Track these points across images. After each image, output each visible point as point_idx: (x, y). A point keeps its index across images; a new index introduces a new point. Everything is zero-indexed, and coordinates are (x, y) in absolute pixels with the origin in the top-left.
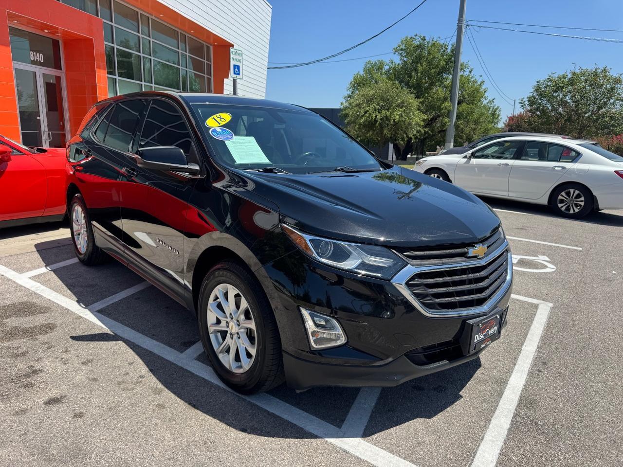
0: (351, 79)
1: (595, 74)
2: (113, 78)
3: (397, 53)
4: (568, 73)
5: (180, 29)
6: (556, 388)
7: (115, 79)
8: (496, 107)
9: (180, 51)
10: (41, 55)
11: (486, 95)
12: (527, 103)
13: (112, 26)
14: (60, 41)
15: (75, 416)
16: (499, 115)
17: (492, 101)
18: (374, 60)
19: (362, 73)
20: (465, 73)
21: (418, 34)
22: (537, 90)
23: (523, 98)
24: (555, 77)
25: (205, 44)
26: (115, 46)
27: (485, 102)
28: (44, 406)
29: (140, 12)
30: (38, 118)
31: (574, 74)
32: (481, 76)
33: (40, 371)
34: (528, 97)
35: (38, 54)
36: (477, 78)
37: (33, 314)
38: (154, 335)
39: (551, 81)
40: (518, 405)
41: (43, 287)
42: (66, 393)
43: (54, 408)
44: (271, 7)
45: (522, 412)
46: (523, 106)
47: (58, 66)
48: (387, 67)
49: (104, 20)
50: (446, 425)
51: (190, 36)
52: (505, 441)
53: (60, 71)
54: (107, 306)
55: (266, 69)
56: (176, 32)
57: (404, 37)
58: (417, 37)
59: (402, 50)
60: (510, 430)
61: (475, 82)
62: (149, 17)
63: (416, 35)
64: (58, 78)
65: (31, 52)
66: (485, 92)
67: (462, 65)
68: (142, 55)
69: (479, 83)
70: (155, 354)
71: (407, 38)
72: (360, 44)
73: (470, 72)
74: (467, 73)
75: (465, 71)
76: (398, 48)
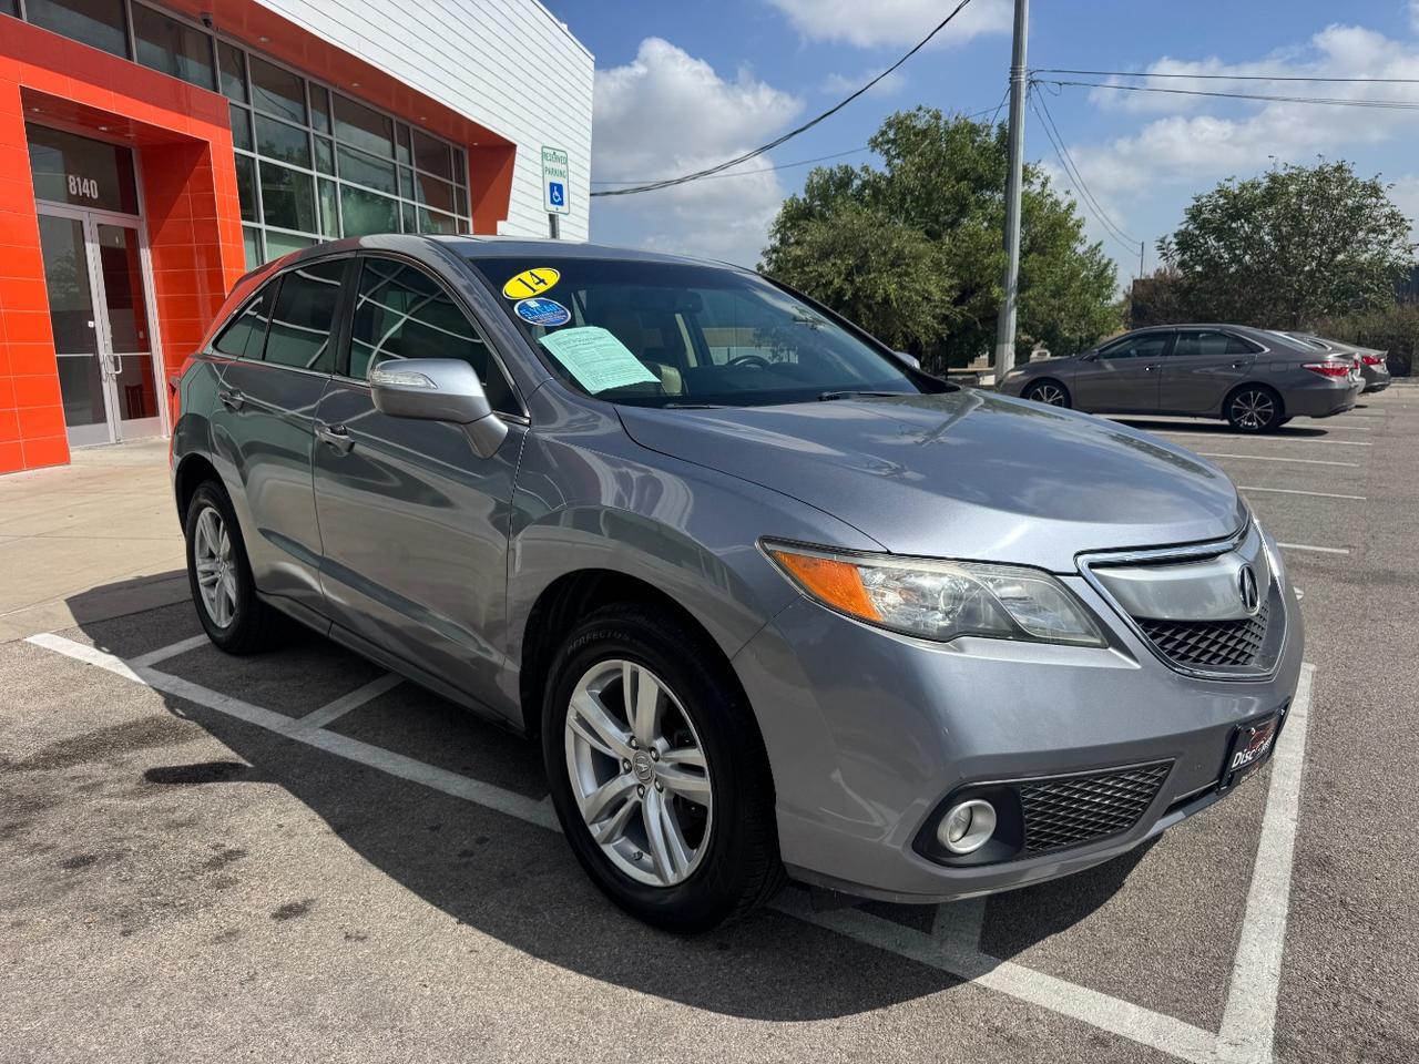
1: (1321, 175)
2: (254, 229)
3: (878, 150)
4: (1261, 179)
5: (396, 114)
6: (1365, 831)
7: (260, 230)
8: (1105, 261)
9: (398, 163)
10: (92, 181)
11: (1082, 232)
12: (1173, 246)
13: (248, 112)
14: (133, 150)
16: (1112, 279)
17: (1095, 249)
18: (831, 164)
19: (802, 195)
20: (1033, 187)
21: (923, 106)
22: (1194, 218)
23: (1165, 237)
24: (1234, 187)
25: (452, 145)
26: (258, 157)
27: (1081, 249)
28: (273, 922)
29: (308, 79)
30: (91, 324)
31: (1273, 179)
32: (1068, 192)
33: (240, 853)
34: (1176, 235)
35: (86, 181)
36: (1060, 195)
38: (466, 769)
39: (1223, 193)
40: (1296, 869)
41: (187, 684)
42: (313, 895)
43: (297, 925)
44: (593, 58)
45: (1307, 882)
46: (1164, 254)
47: (129, 207)
48: (857, 183)
49: (230, 100)
50: (1154, 915)
51: (417, 128)
52: (1287, 939)
53: (136, 217)
54: (344, 716)
55: (588, 197)
56: (387, 121)
57: (891, 114)
58: (921, 113)
59: (888, 142)
60: (1290, 917)
61: (1056, 203)
62: (327, 91)
63: (920, 109)
64: (131, 234)
65: (71, 177)
66: (1079, 227)
67: (1025, 169)
68: (315, 173)
69: (1064, 206)
70: (481, 806)
71: (898, 114)
72: (795, 133)
73: (1044, 185)
74: (1036, 188)
75: (1032, 182)
76: (880, 139)
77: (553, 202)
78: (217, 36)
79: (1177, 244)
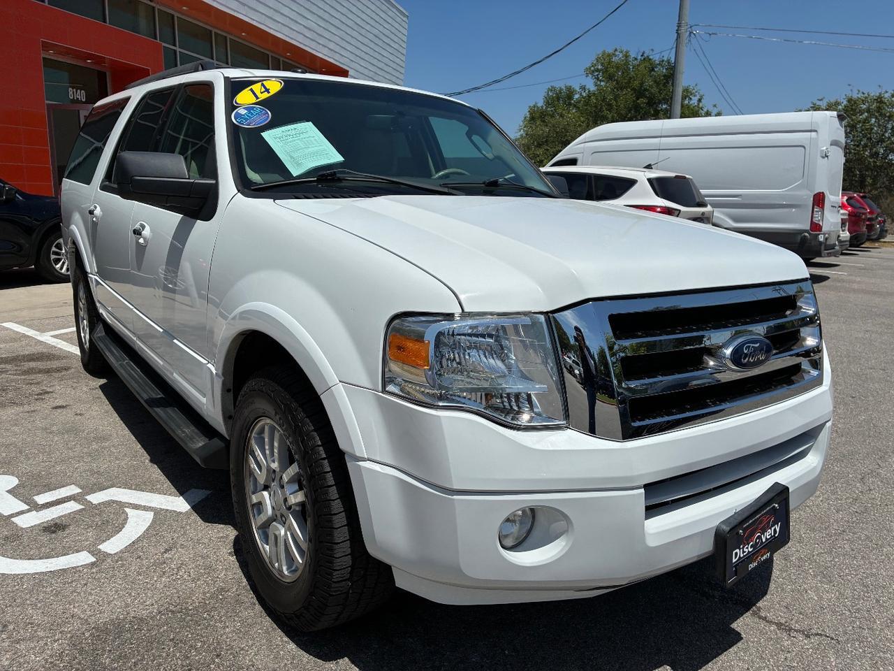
0: (525, 112)
1: (880, 100)
5: (271, 52)
10: (82, 91)
13: (175, 51)
14: (107, 73)
15: (76, 414)
18: (560, 85)
19: (541, 103)
20: (692, 102)
24: (824, 105)
28: (51, 409)
29: (214, 30)
32: (715, 106)
33: (51, 392)
35: (79, 91)
37: (51, 360)
42: (71, 404)
43: (59, 410)
48: (577, 96)
49: (164, 44)
51: (285, 60)
56: (265, 55)
57: (600, 52)
58: (617, 53)
59: (598, 70)
62: (226, 37)
63: (616, 50)
65: (70, 89)
67: (685, 90)
71: (604, 53)
72: (535, 64)
73: (700, 100)
74: (694, 101)
75: (691, 99)
76: (592, 68)
78: (157, 7)
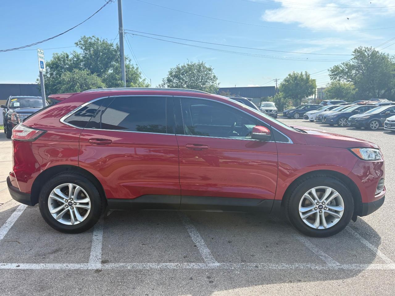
3: (78, 46)
11: (142, 75)
17: (144, 80)
20: (127, 62)
21: (94, 36)
22: (170, 74)
23: (164, 78)
24: (180, 66)
27: (141, 80)
31: (189, 65)
34: (166, 78)
36: (135, 65)
39: (178, 68)
46: (164, 83)
57: (83, 36)
58: (93, 38)
59: (81, 44)
61: (133, 67)
66: (140, 74)
69: (135, 68)
73: (129, 61)
76: (79, 43)
77: (41, 68)
79: (167, 80)
